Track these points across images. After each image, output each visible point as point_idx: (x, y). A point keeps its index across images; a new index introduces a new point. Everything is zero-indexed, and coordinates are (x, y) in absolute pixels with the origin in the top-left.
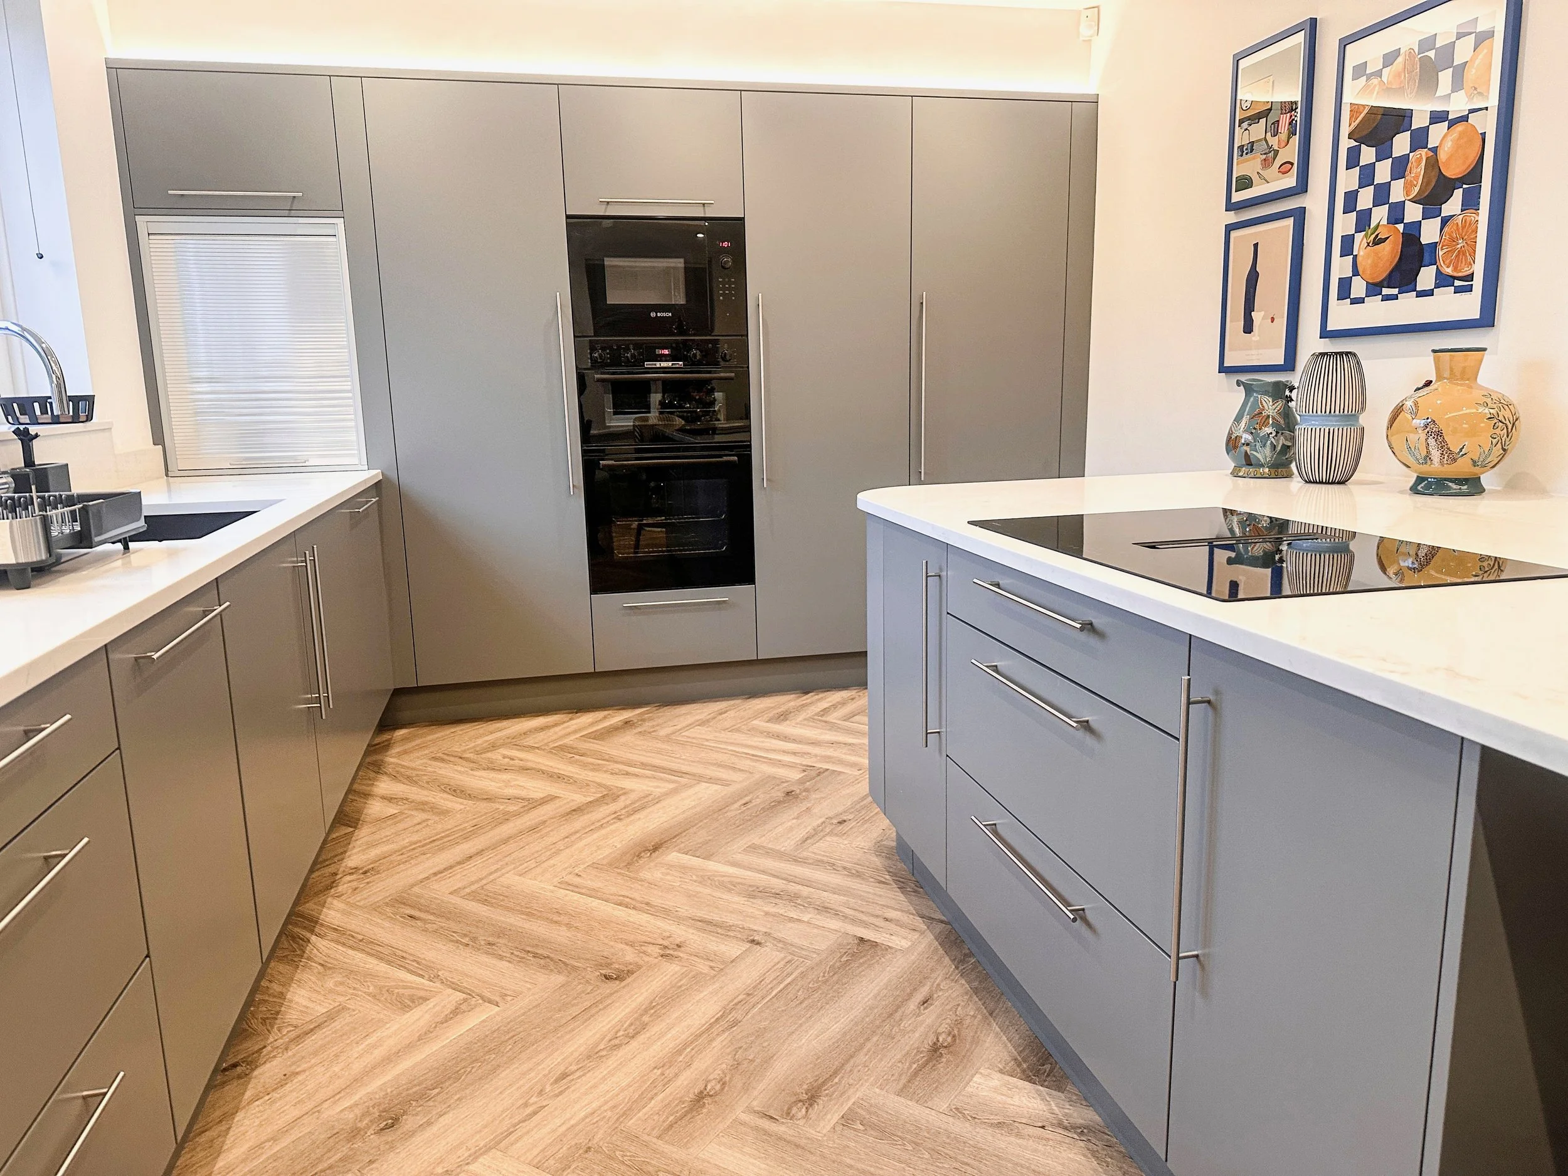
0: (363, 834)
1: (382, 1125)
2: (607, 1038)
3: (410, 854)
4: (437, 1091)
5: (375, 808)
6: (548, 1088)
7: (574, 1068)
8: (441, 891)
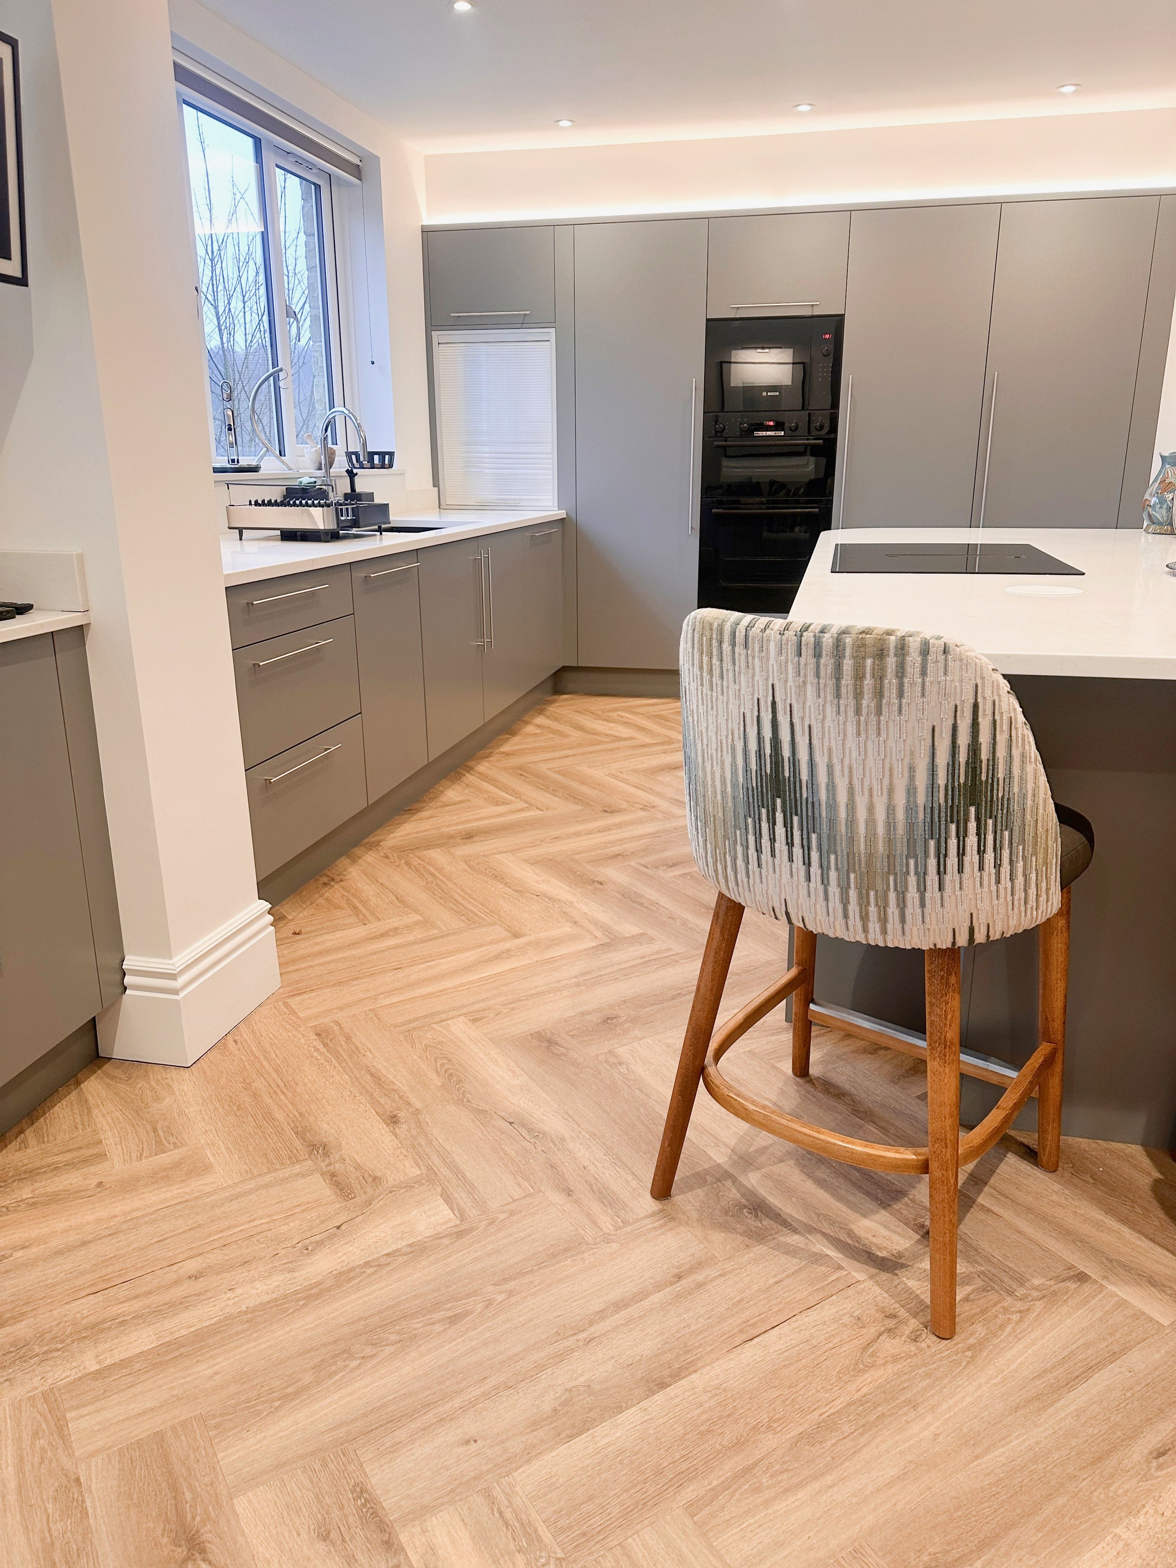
0: (516, 739)
3: (534, 751)
5: (530, 729)
8: (543, 768)
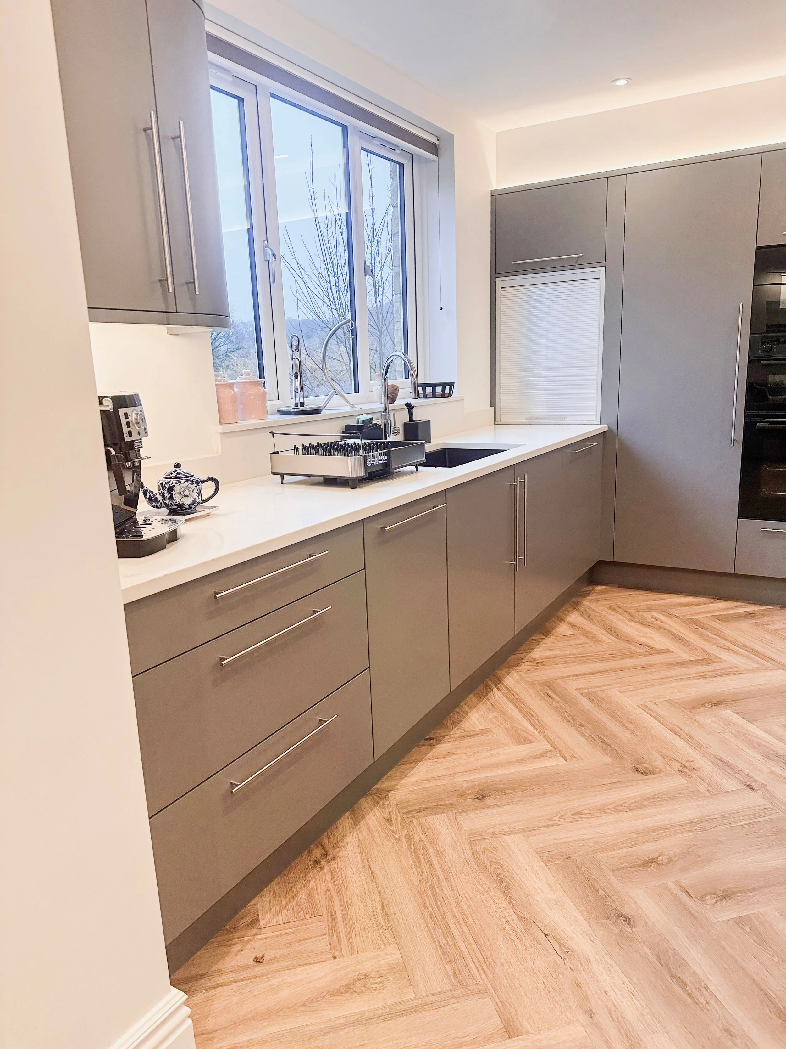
1: (477, 796)
2: (616, 804)
3: (565, 660)
4: (511, 791)
5: (563, 629)
6: (567, 816)
7: (587, 811)
